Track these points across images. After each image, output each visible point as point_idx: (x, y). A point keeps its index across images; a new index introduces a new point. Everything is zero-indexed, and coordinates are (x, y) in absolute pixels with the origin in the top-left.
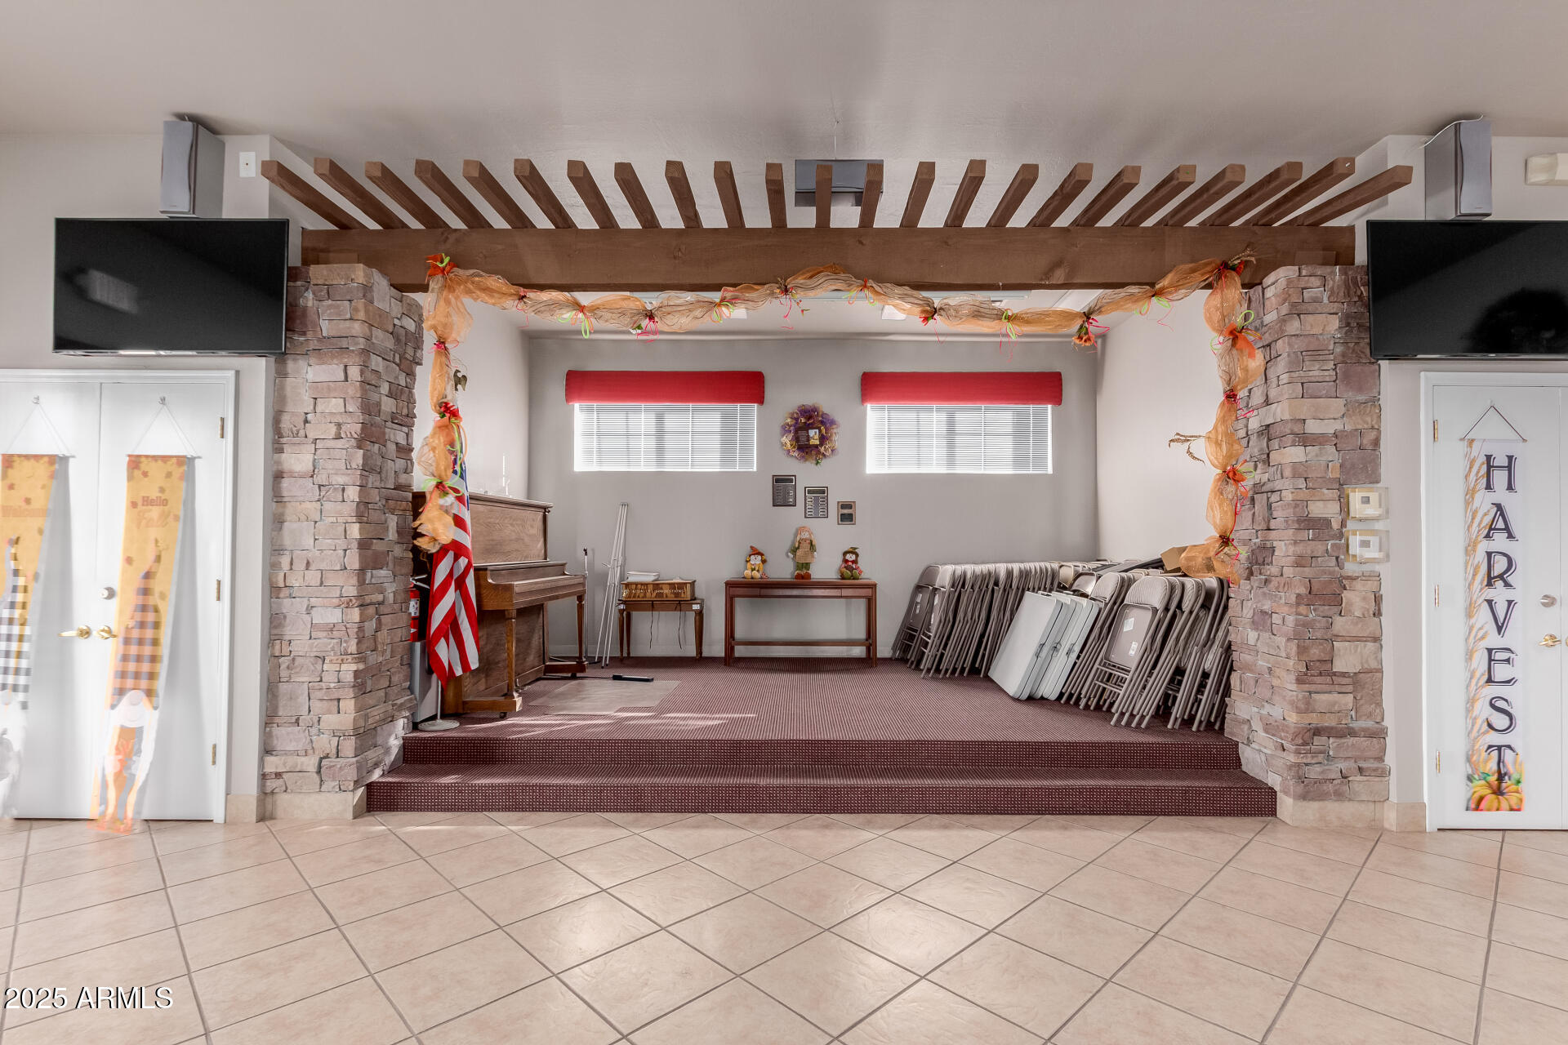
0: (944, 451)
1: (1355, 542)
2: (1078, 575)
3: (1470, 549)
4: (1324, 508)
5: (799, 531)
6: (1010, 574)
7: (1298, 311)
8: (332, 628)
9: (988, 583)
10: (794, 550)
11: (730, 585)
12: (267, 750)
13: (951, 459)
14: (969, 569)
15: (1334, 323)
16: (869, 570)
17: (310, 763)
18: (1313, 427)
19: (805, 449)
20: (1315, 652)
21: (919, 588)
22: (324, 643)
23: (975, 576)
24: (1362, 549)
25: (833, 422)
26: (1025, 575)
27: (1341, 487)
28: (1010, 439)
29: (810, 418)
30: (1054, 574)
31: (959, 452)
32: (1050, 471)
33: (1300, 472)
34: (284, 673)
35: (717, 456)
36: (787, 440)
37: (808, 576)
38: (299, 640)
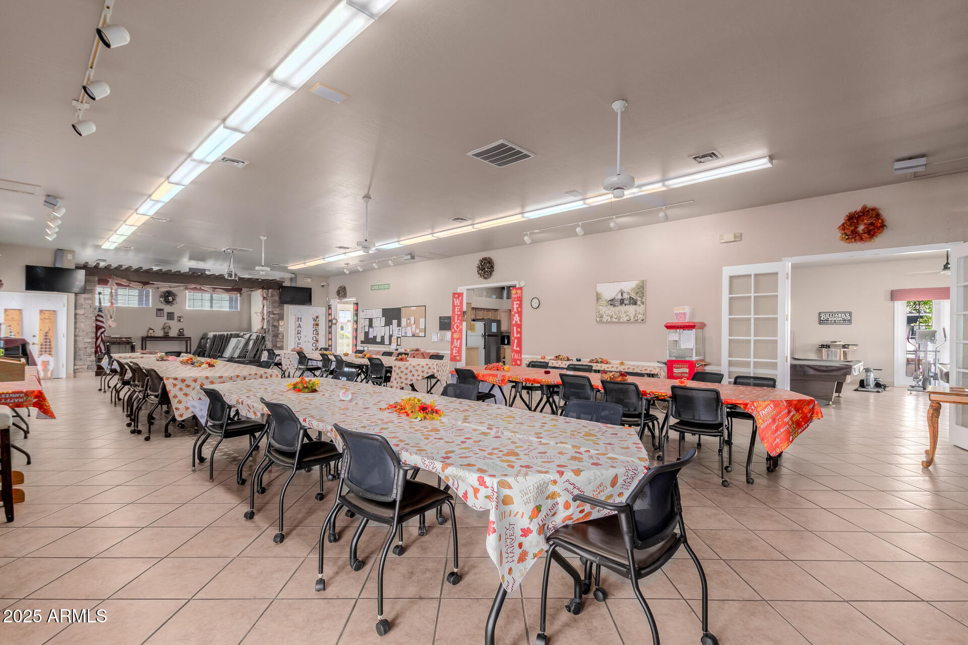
0: (209, 304)
1: (280, 328)
2: (244, 334)
3: (295, 330)
4: (276, 324)
5: (165, 324)
6: (227, 334)
7: (272, 296)
8: (89, 342)
9: (222, 337)
10: (164, 328)
11: (143, 338)
12: (74, 365)
13: (211, 307)
14: (217, 333)
15: (278, 298)
16: (187, 334)
17: (86, 367)
18: (275, 312)
19: (168, 302)
20: (274, 344)
21: (202, 338)
22: (87, 345)
23: (219, 335)
24: (281, 329)
25: (176, 295)
26: (231, 335)
27: (278, 321)
28: (228, 302)
29: (169, 294)
30: (238, 334)
31: (213, 304)
32: (239, 310)
33: (273, 318)
34: (77, 351)
35: (137, 302)
36: (162, 300)
37: (168, 335)
38: (81, 345)
